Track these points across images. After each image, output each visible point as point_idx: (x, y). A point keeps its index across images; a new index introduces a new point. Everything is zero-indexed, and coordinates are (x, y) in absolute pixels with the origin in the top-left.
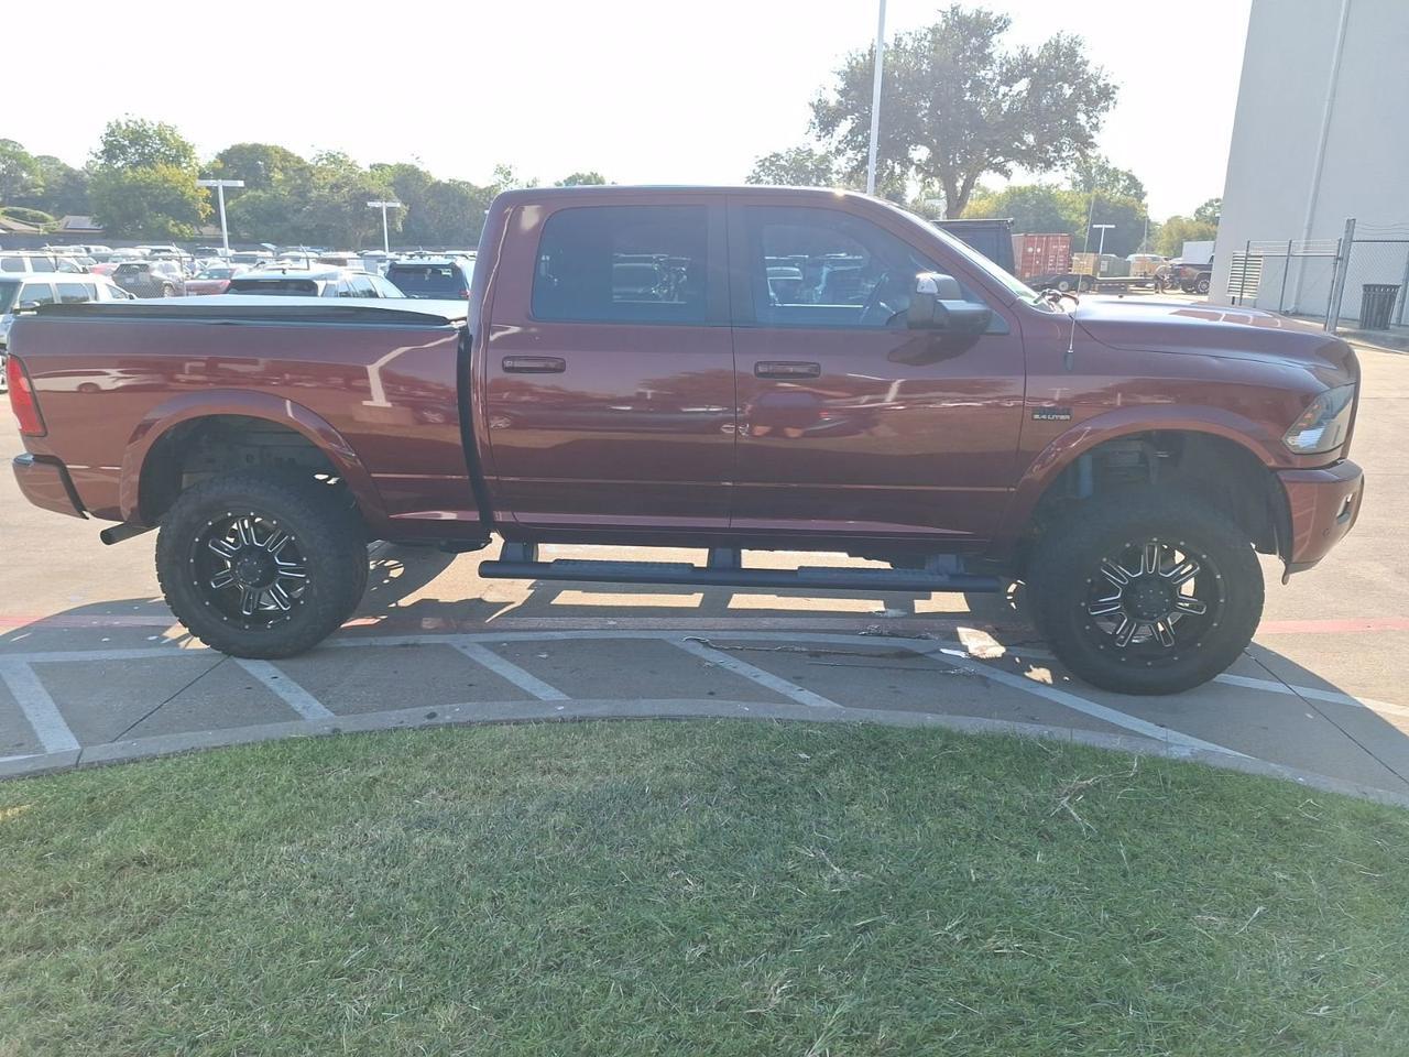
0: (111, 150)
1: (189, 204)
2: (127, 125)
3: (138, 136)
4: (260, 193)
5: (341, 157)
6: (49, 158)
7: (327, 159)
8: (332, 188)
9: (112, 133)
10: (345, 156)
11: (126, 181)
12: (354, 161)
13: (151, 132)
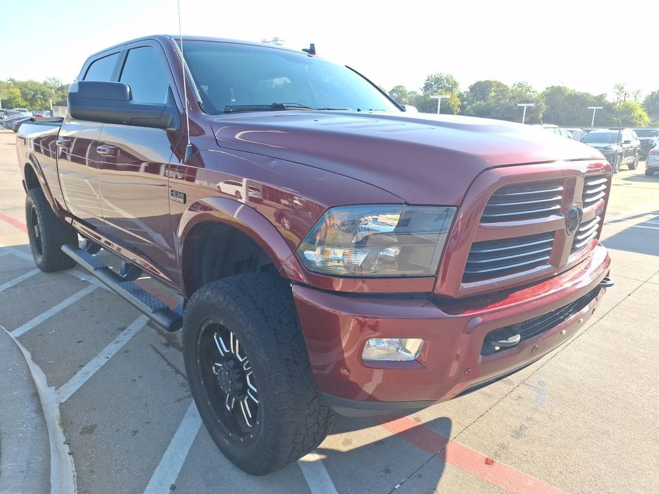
0: (427, 87)
1: (451, 108)
2: (435, 76)
3: (438, 80)
4: (482, 102)
5: (524, 84)
6: (414, 92)
7: (518, 85)
8: (510, 99)
9: (428, 80)
10: (527, 83)
11: (428, 99)
12: (531, 86)
13: (443, 78)
